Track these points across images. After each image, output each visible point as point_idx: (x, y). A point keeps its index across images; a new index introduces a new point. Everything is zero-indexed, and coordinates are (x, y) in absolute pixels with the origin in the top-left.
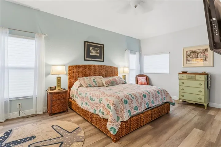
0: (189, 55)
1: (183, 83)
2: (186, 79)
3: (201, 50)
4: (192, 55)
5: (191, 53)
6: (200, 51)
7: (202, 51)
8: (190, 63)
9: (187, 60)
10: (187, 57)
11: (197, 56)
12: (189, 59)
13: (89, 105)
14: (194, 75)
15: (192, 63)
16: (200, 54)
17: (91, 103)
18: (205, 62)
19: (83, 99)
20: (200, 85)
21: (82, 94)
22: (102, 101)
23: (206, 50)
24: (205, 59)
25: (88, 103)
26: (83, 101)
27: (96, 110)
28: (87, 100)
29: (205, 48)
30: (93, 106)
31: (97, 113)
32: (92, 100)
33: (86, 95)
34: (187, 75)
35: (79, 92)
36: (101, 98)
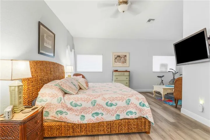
0: (116, 58)
1: (117, 78)
2: (119, 76)
3: (123, 55)
4: (118, 58)
5: (117, 56)
6: (122, 56)
8: (116, 64)
9: (115, 62)
10: (115, 60)
12: (116, 61)
13: (104, 113)
14: (124, 72)
15: (118, 64)
16: (122, 58)
17: (110, 110)
18: (125, 64)
19: (85, 111)
20: (127, 78)
21: (82, 105)
22: (130, 102)
23: (126, 56)
24: (125, 62)
25: (102, 112)
26: (85, 113)
27: (120, 114)
28: (98, 109)
29: (125, 54)
30: (114, 112)
31: (121, 117)
32: (111, 106)
33: (95, 103)
34: (120, 72)
35: (71, 103)
36: (128, 99)
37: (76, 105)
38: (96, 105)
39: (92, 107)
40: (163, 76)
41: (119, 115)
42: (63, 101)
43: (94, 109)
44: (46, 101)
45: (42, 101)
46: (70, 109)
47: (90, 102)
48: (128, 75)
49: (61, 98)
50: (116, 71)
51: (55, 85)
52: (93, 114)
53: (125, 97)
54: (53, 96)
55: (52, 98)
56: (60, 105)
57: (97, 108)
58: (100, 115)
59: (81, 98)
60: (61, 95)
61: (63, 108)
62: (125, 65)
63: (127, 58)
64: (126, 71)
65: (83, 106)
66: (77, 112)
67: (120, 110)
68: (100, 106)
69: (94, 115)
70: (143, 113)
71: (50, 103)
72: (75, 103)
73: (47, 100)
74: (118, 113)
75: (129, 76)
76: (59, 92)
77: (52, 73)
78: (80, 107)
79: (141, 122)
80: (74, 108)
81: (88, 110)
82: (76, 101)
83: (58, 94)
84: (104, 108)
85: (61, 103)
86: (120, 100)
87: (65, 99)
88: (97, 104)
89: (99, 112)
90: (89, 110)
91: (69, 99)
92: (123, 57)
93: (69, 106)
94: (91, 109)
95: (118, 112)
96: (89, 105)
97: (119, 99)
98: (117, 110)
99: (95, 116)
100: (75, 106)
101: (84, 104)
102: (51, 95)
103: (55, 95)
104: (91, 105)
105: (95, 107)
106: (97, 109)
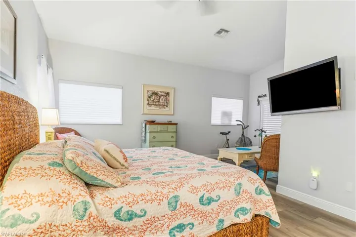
0: (150, 97)
1: (154, 137)
2: (157, 132)
3: (164, 92)
4: (153, 97)
5: (152, 93)
6: (162, 94)
7: (164, 94)
8: (151, 108)
9: (148, 104)
10: (148, 100)
11: (159, 100)
12: (151, 102)
13: (196, 223)
14: (166, 126)
15: (154, 108)
16: (162, 97)
17: (207, 212)
18: (167, 109)
19: (153, 227)
20: (172, 137)
21: (145, 212)
22: (241, 190)
23: (168, 94)
24: (166, 105)
25: (192, 221)
26: (153, 231)
27: (224, 219)
28: (183, 216)
29: (167, 91)
30: (213, 216)
31: (227, 224)
32: (209, 203)
33: (177, 202)
34: (159, 126)
35: (117, 214)
36: (239, 184)
37: (131, 216)
38: (178, 207)
39: (170, 212)
40: (229, 132)
41: (223, 221)
42: (92, 210)
43: (174, 217)
44: (35, 221)
45: (19, 222)
46: (115, 230)
47: (166, 201)
48: (175, 130)
49: (85, 203)
50: (152, 122)
51: (50, 164)
52: (172, 229)
53: (232, 179)
54: (58, 200)
55: (54, 207)
56: (86, 223)
57: (182, 213)
58: (188, 229)
59: (142, 195)
60: (83, 193)
61: (94, 230)
62: (166, 111)
63: (171, 98)
64: (170, 123)
65: (148, 216)
66: (134, 232)
67: (224, 209)
68: (188, 208)
69: (174, 231)
70: (257, 207)
71: (50, 225)
72: (128, 212)
73: (38, 217)
74: (221, 217)
75: (176, 132)
76: (75, 185)
77: (17, 126)
78: (142, 219)
79: (258, 226)
80: (124, 224)
81: (159, 222)
82: (131, 204)
83: (75, 193)
84: (195, 211)
85: (86, 218)
86: (225, 188)
87: (97, 205)
88: (181, 205)
89: (185, 223)
90: (162, 222)
91: (109, 203)
92: (164, 96)
93: (112, 221)
94: (166, 220)
95: (221, 214)
96: (164, 209)
97: (221, 186)
98: (219, 210)
99: (176, 233)
100: (129, 220)
101: (153, 210)
102: (49, 199)
103: (64, 195)
104: (167, 208)
105: (177, 212)
106: (181, 216)
